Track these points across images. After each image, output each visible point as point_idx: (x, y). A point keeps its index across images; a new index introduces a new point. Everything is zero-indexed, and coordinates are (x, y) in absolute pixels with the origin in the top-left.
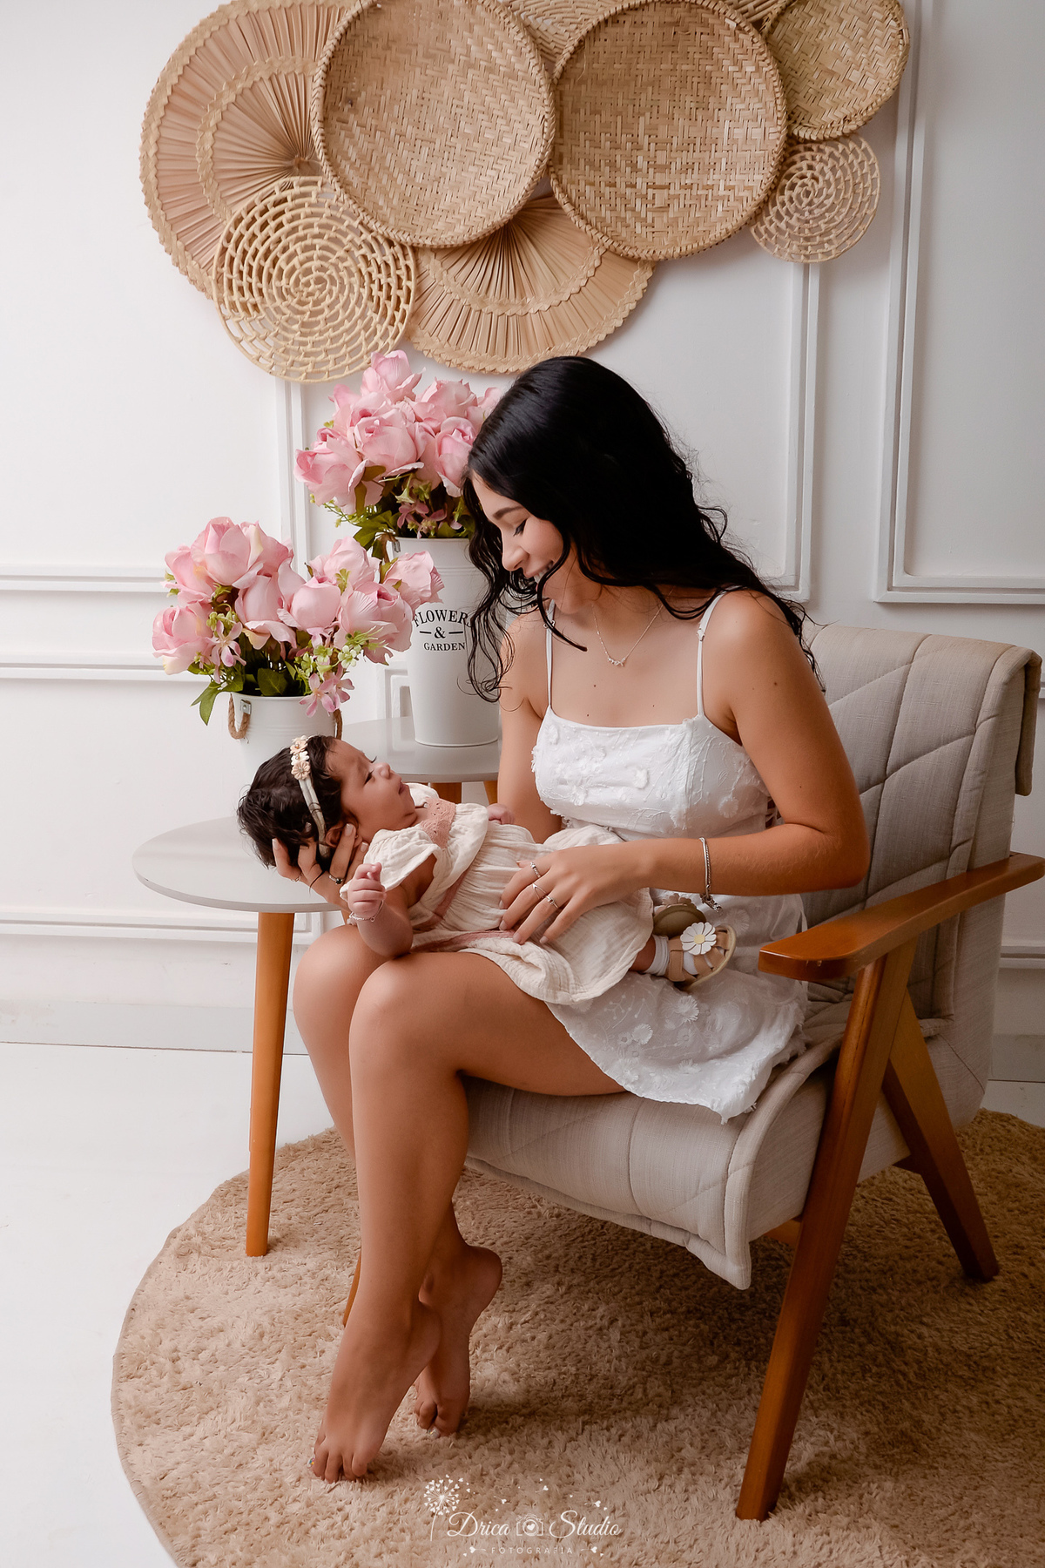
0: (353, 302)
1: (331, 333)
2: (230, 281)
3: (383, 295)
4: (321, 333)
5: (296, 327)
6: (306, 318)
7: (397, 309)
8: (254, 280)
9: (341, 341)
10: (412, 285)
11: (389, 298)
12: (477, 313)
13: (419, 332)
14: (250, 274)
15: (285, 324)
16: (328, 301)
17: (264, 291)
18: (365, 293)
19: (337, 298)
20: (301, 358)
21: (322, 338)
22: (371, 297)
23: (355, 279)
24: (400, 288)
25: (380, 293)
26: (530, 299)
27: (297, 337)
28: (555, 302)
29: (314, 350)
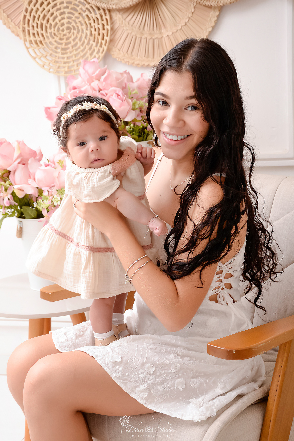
0: (83, 37)
1: (75, 52)
2: (29, 31)
3: (96, 33)
4: (70, 52)
5: (59, 50)
6: (63, 46)
7: (103, 39)
8: (39, 30)
9: (79, 56)
10: (109, 27)
11: (99, 34)
12: (140, 39)
13: (114, 49)
14: (37, 27)
15: (54, 49)
16: (73, 37)
17: (44, 35)
18: (89, 33)
19: (77, 36)
20: (62, 65)
21: (71, 55)
22: (91, 34)
23: (84, 27)
24: (104, 29)
26: (163, 30)
27: (60, 55)
28: (175, 31)
29: (68, 60)
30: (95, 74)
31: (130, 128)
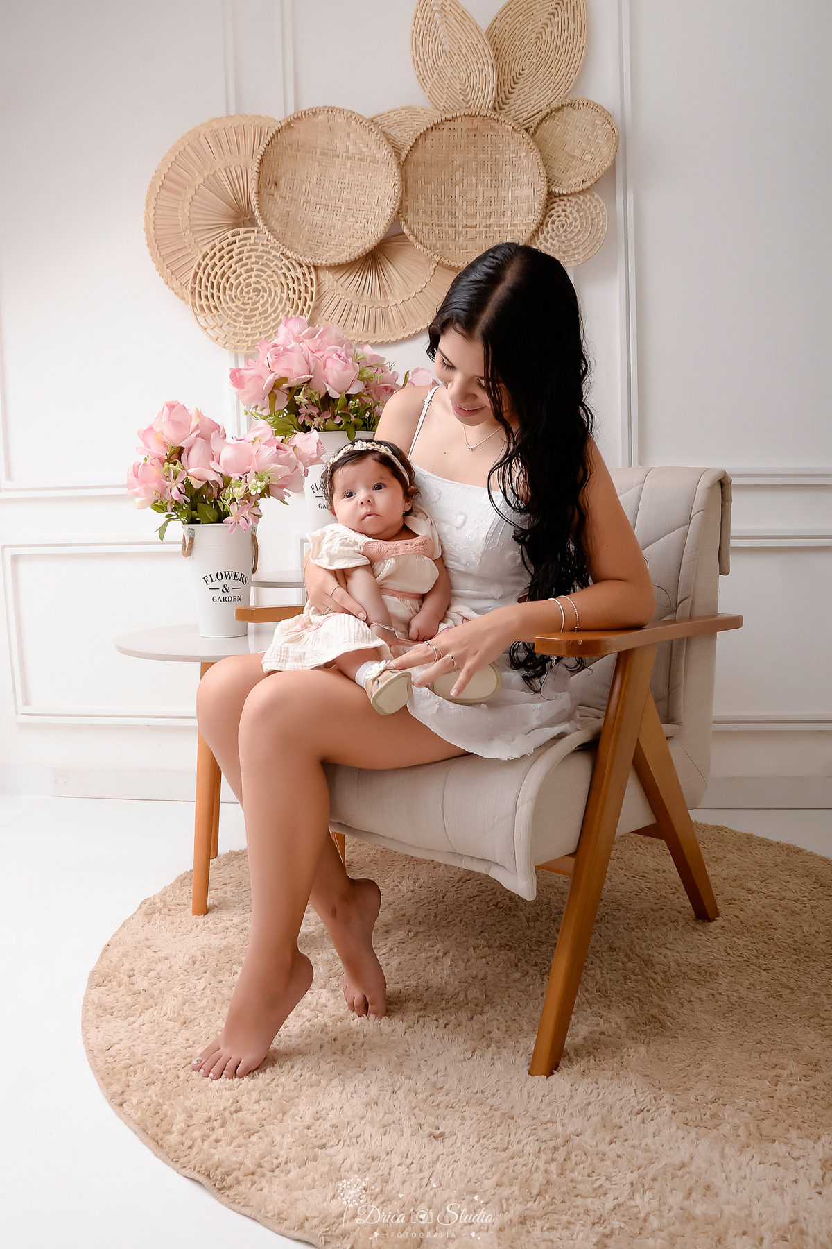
0: (277, 302)
1: (263, 322)
2: (200, 292)
3: (296, 297)
4: (257, 322)
5: (241, 319)
6: (247, 313)
7: (305, 305)
8: (215, 291)
9: (269, 326)
10: (314, 290)
11: (300, 299)
12: (356, 307)
13: (319, 319)
14: (212, 288)
15: (234, 317)
16: (261, 302)
17: (221, 297)
18: (285, 296)
19: (267, 300)
20: (244, 338)
21: (257, 325)
22: (288, 298)
23: (279, 289)
24: (306, 292)
25: (294, 296)
26: (390, 297)
27: (242, 325)
28: (406, 298)
29: (252, 332)
30: (303, 334)
31: (355, 405)
